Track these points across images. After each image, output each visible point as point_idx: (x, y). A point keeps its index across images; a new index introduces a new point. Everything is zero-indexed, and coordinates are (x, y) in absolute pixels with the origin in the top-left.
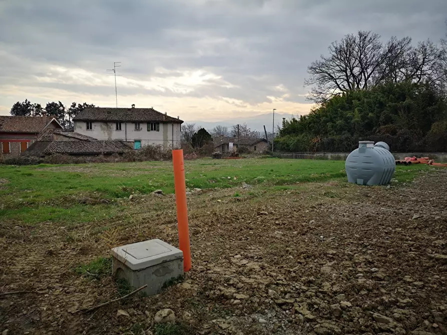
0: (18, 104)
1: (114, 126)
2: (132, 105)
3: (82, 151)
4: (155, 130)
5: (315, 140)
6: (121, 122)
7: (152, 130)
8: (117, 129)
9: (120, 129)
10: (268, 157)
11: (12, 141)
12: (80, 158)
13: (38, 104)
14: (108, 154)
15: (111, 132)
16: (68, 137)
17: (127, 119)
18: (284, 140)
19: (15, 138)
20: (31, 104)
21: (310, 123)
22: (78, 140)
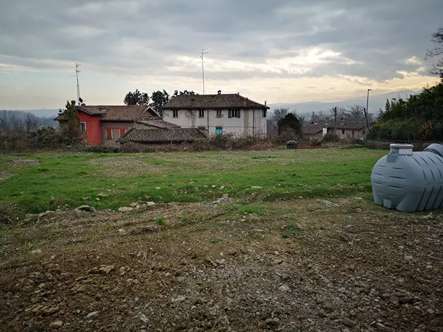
0: (130, 94)
1: (197, 113)
2: (218, 92)
3: (157, 139)
4: (236, 116)
5: (424, 126)
6: (204, 109)
7: (233, 116)
8: (200, 116)
9: (203, 116)
10: (357, 147)
11: (113, 128)
12: (152, 147)
13: (145, 94)
14: (179, 143)
15: (194, 118)
16: (148, 125)
17: (211, 106)
18: (386, 126)
19: (115, 125)
20: (140, 93)
21: (420, 105)
22: (157, 129)
